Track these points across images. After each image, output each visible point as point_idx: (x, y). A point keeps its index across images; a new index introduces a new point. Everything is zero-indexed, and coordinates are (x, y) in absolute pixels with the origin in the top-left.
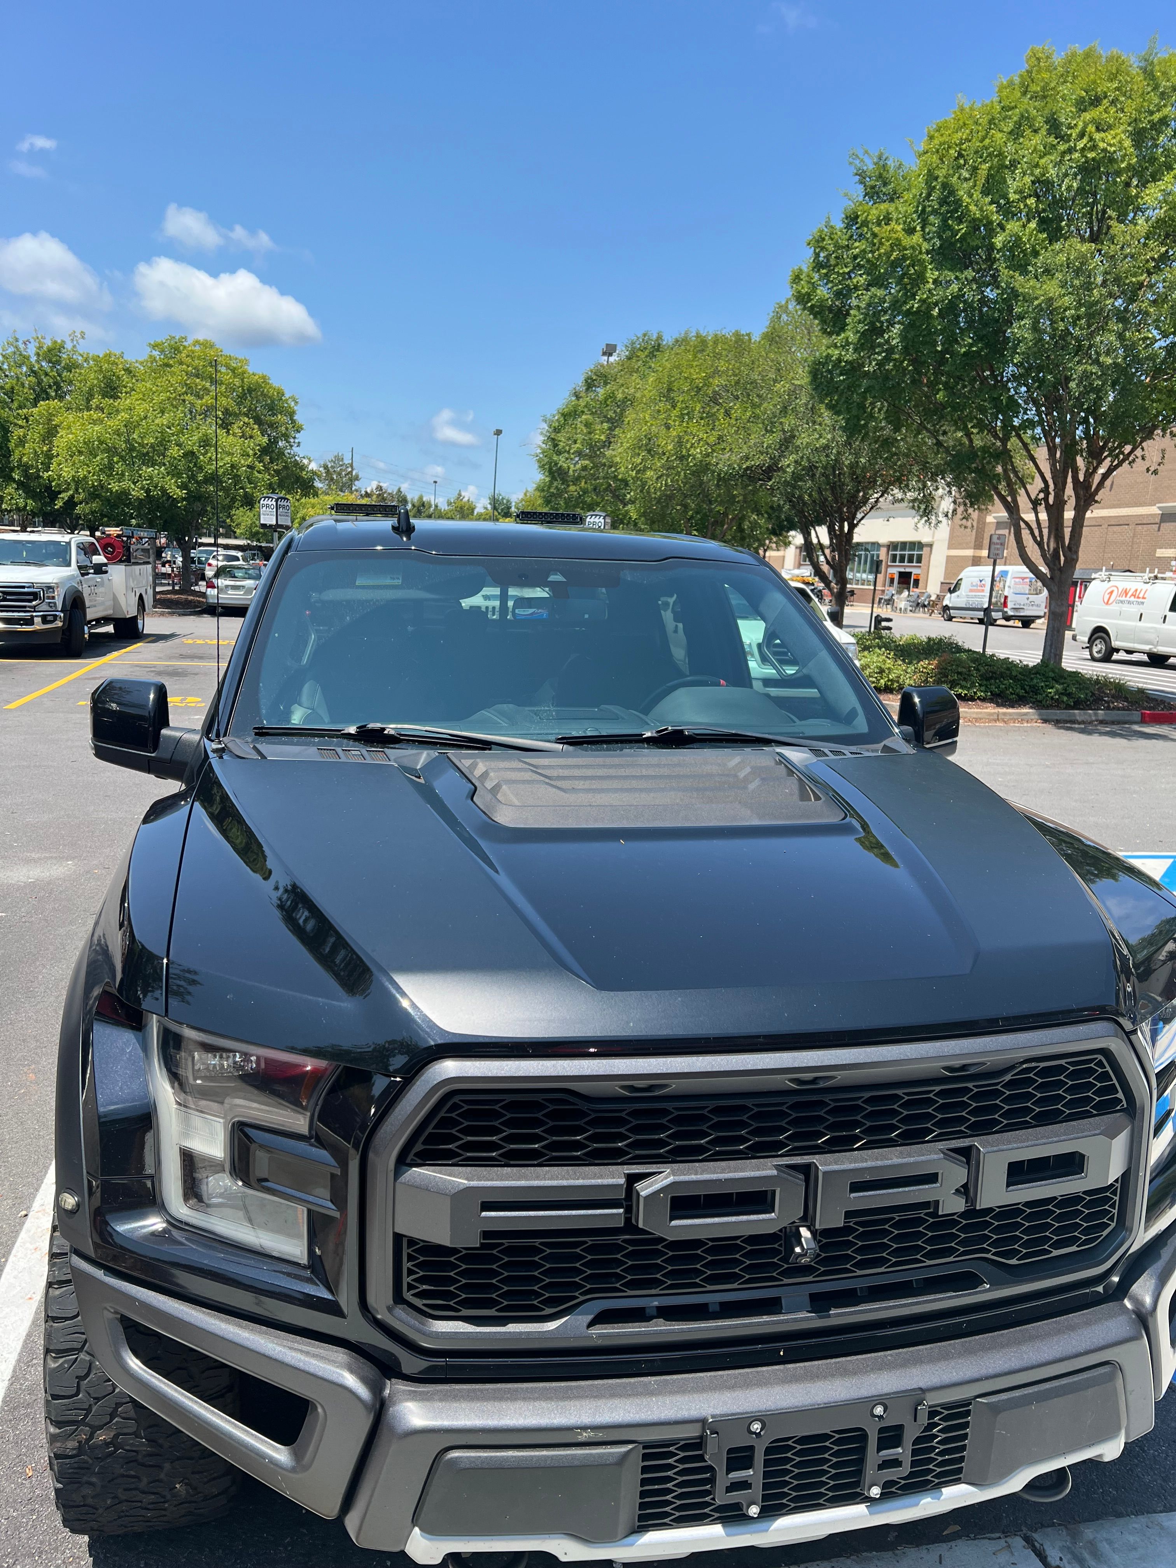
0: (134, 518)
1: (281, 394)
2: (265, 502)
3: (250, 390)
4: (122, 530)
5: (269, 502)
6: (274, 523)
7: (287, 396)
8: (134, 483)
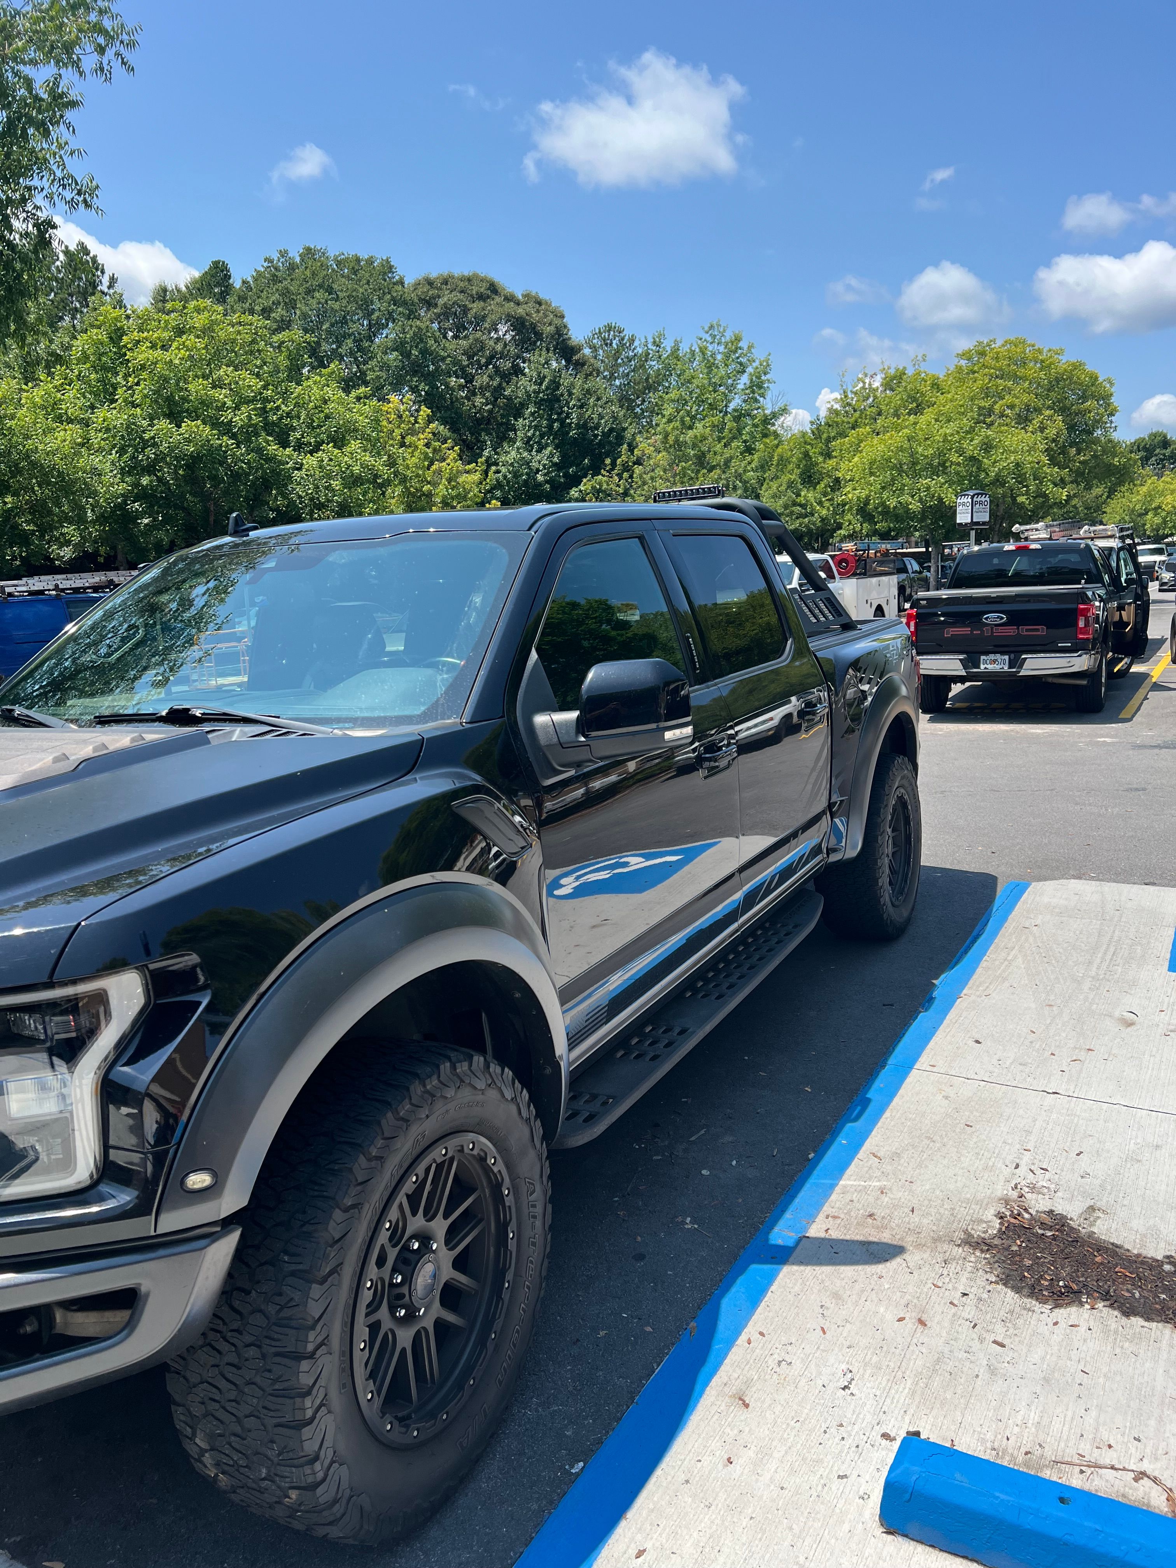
0: (918, 531)
1: (1094, 378)
2: (978, 499)
3: (1057, 380)
4: (856, 544)
5: (983, 499)
6: (969, 521)
7: (1100, 380)
8: (913, 496)
